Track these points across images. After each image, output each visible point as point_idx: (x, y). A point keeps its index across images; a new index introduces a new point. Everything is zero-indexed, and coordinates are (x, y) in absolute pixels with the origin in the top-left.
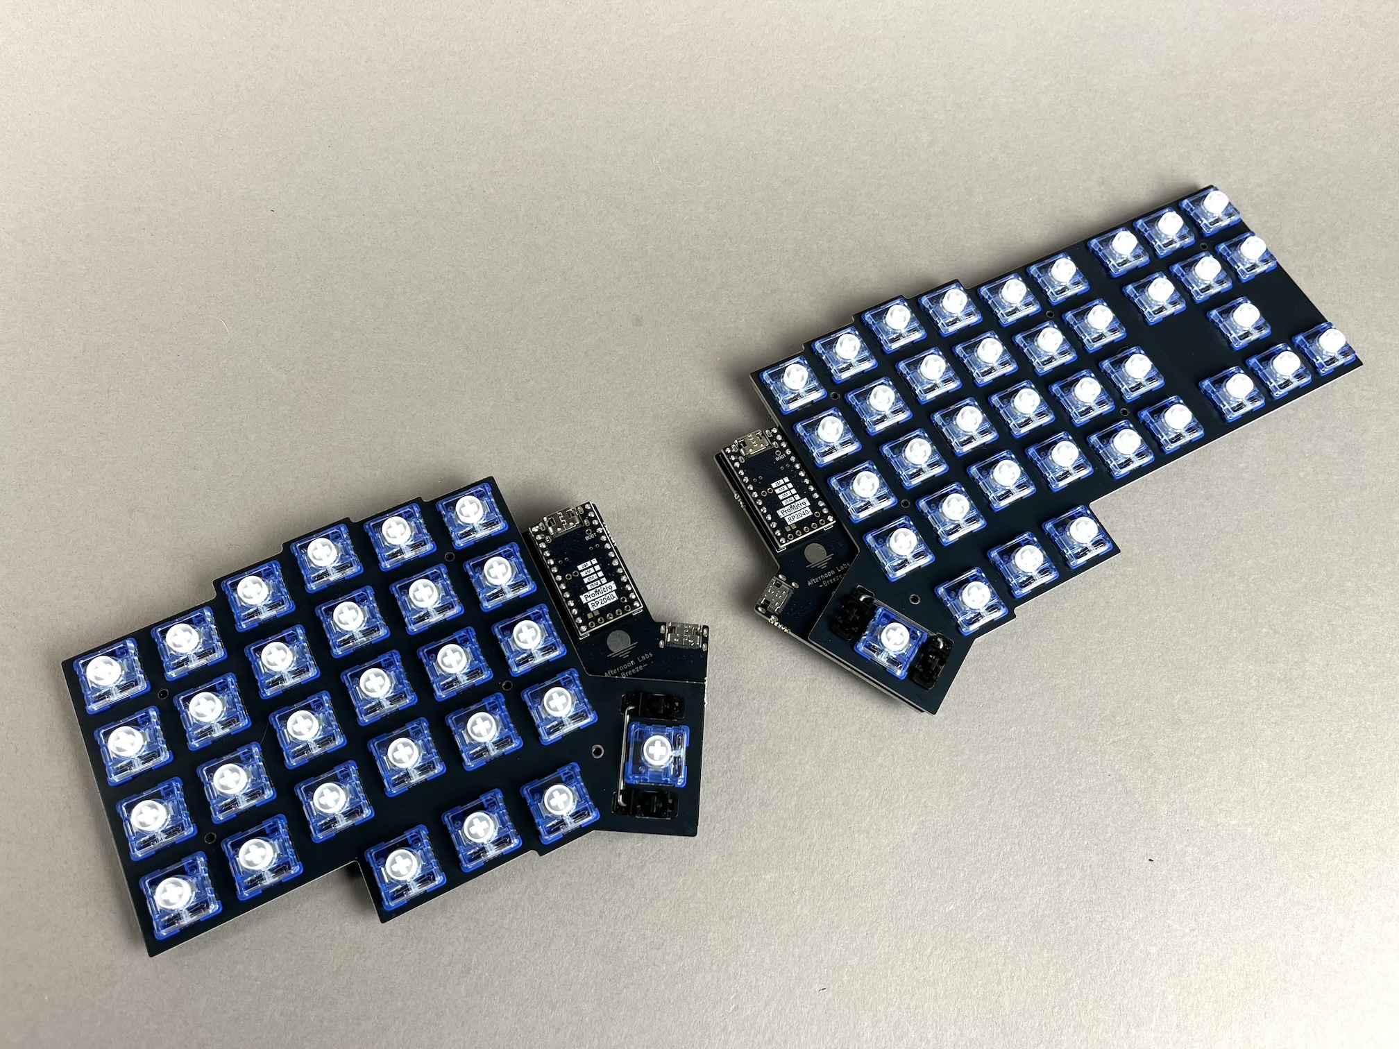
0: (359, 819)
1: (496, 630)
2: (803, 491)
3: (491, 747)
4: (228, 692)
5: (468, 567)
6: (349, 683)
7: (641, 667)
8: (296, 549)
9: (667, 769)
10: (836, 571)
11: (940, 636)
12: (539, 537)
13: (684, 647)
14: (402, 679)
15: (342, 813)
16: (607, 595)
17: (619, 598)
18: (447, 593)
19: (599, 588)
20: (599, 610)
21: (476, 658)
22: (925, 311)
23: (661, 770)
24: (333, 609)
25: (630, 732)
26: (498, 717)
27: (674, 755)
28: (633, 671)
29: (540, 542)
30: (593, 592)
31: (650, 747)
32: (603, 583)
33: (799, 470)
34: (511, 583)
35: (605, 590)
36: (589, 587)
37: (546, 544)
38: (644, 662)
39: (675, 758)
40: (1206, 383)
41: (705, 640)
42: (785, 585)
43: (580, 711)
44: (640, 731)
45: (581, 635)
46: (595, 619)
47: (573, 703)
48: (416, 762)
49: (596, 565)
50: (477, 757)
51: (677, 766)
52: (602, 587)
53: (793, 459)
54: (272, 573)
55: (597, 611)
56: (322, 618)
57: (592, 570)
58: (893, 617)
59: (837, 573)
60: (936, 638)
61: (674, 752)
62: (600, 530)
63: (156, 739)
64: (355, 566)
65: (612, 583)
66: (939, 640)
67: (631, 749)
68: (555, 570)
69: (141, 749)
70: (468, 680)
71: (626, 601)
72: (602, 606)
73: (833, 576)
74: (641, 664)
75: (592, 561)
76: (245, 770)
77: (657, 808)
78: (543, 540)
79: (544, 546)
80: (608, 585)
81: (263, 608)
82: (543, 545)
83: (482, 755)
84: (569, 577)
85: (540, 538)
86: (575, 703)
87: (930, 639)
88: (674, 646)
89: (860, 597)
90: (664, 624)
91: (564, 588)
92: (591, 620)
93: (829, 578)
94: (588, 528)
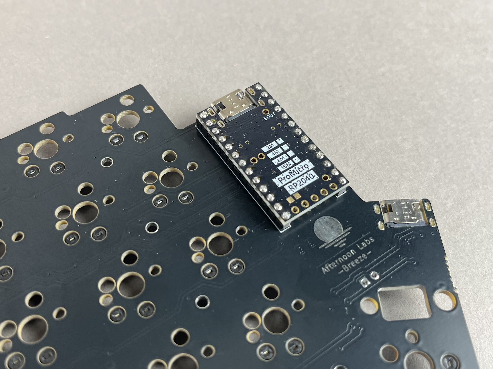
7: (364, 255)
12: (210, 123)
13: (407, 226)
16: (305, 175)
17: (320, 176)
19: (293, 168)
20: (300, 192)
28: (356, 261)
29: (211, 128)
30: (287, 173)
32: (296, 162)
35: (301, 169)
36: (281, 169)
37: (219, 128)
38: (366, 250)
41: (430, 214)
45: (285, 223)
46: (297, 203)
49: (282, 144)
52: (297, 167)
55: (298, 194)
57: (280, 151)
62: (277, 109)
65: (307, 161)
68: (236, 155)
71: (329, 179)
72: (302, 187)
74: (362, 252)
75: (277, 140)
78: (215, 126)
79: (218, 132)
80: (303, 164)
82: (216, 131)
84: (254, 160)
85: (212, 124)
88: (396, 226)
90: (377, 203)
91: (251, 173)
92: (293, 204)
94: (264, 108)
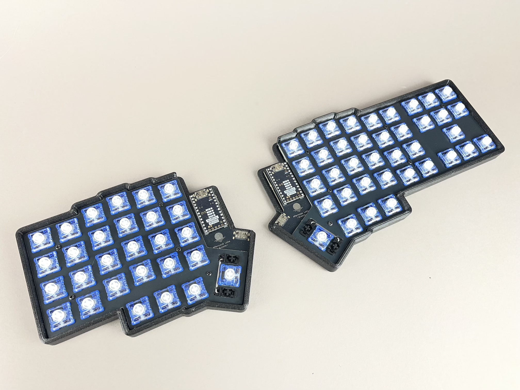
0: (125, 293)
1: (176, 230)
2: (293, 185)
3: (172, 270)
4: (81, 247)
5: (167, 208)
6: (124, 246)
7: (226, 245)
8: (108, 199)
9: (233, 281)
10: (303, 213)
11: (338, 237)
13: (241, 239)
14: (142, 246)
15: (119, 291)
16: (215, 220)
17: (220, 221)
18: (160, 217)
20: (212, 225)
21: (169, 239)
22: (341, 124)
23: (231, 281)
24: (119, 220)
25: (221, 267)
26: (175, 260)
27: (236, 276)
28: (223, 246)
30: (210, 219)
31: (227, 273)
33: (293, 178)
34: (182, 214)
36: (209, 217)
37: (195, 201)
39: (236, 277)
40: (440, 154)
41: (249, 237)
42: (285, 217)
43: (204, 259)
44: (224, 267)
45: (206, 233)
46: (211, 228)
47: (201, 256)
48: (146, 274)
49: (212, 209)
50: (167, 273)
51: (236, 280)
52: (214, 217)
53: (291, 173)
54: (99, 207)
56: (116, 223)
57: (211, 211)
58: (322, 230)
59: (304, 214)
60: (337, 238)
61: (236, 275)
62: (213, 198)
63: (55, 262)
64: (128, 206)
65: (217, 216)
66: (338, 238)
67: (221, 273)
68: (198, 211)
69: (50, 265)
70: (165, 247)
71: (222, 222)
73: (302, 215)
74: (226, 244)
76: (86, 274)
77: (229, 294)
79: (194, 203)
81: (95, 219)
83: (169, 273)
84: (202, 213)
85: (193, 200)
86: (202, 256)
87: (334, 238)
88: (238, 239)
89: (311, 222)
91: (201, 217)
92: (209, 228)
93: (301, 215)
94: (210, 197)
